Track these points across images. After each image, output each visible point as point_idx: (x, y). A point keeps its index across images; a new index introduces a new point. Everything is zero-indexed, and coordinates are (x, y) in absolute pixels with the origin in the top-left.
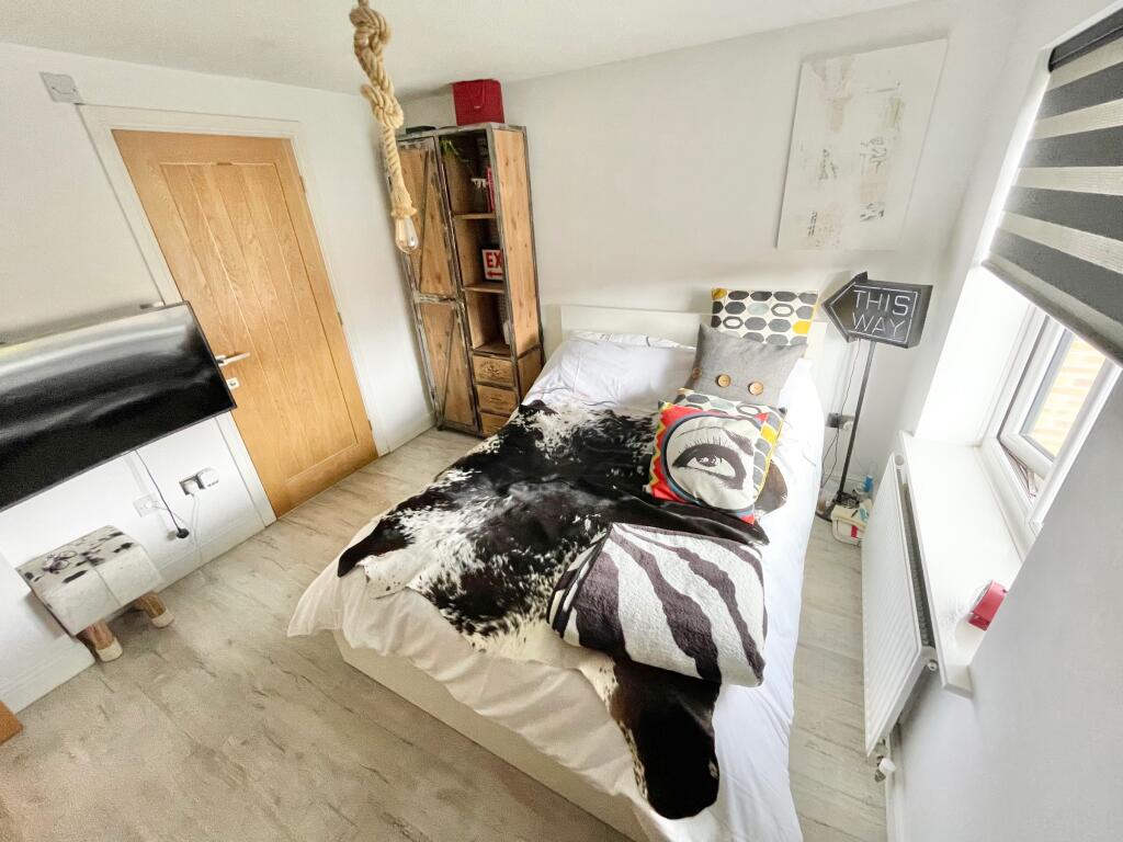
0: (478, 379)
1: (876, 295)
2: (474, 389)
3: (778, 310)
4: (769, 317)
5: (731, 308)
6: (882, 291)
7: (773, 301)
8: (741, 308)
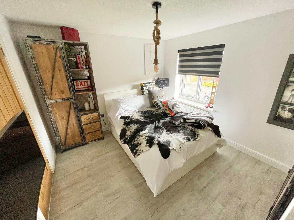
0: (83, 123)
1: (162, 81)
2: (82, 128)
3: (152, 85)
4: (151, 87)
5: (145, 86)
6: (162, 80)
7: (151, 84)
8: (147, 86)
